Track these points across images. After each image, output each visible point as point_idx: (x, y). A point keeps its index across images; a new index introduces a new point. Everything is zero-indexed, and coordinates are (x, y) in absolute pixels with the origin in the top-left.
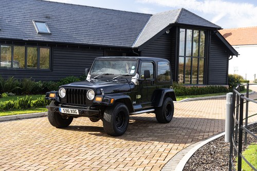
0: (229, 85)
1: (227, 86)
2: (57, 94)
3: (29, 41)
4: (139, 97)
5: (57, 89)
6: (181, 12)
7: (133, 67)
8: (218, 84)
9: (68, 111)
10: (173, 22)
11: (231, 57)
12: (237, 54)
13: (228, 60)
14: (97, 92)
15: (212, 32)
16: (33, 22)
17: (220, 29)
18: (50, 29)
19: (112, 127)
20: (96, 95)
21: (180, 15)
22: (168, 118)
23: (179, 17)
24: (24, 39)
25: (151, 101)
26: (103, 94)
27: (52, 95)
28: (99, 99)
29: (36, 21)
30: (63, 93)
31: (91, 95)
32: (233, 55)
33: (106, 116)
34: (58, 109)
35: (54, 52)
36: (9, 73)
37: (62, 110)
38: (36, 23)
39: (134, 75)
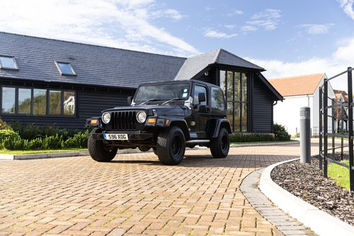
0: (275, 133)
1: (273, 135)
2: (100, 120)
3: (52, 82)
4: (193, 123)
5: (99, 114)
6: (220, 53)
7: (186, 90)
8: (263, 132)
9: (114, 137)
10: (213, 62)
11: (275, 102)
12: (281, 98)
13: (272, 105)
14: (149, 114)
15: (255, 74)
16: (56, 63)
17: (263, 70)
18: (75, 71)
19: (168, 152)
20: (148, 117)
21: (219, 55)
22: (224, 151)
23: (218, 57)
24: (46, 80)
25: (205, 130)
26: (156, 115)
27: (94, 122)
28: (152, 121)
29: (58, 62)
30: (107, 118)
31: (141, 117)
32: (277, 100)
33: (161, 141)
34: (102, 137)
35: (81, 96)
36: (28, 120)
37: (108, 137)
38: (60, 64)
39: (187, 98)
